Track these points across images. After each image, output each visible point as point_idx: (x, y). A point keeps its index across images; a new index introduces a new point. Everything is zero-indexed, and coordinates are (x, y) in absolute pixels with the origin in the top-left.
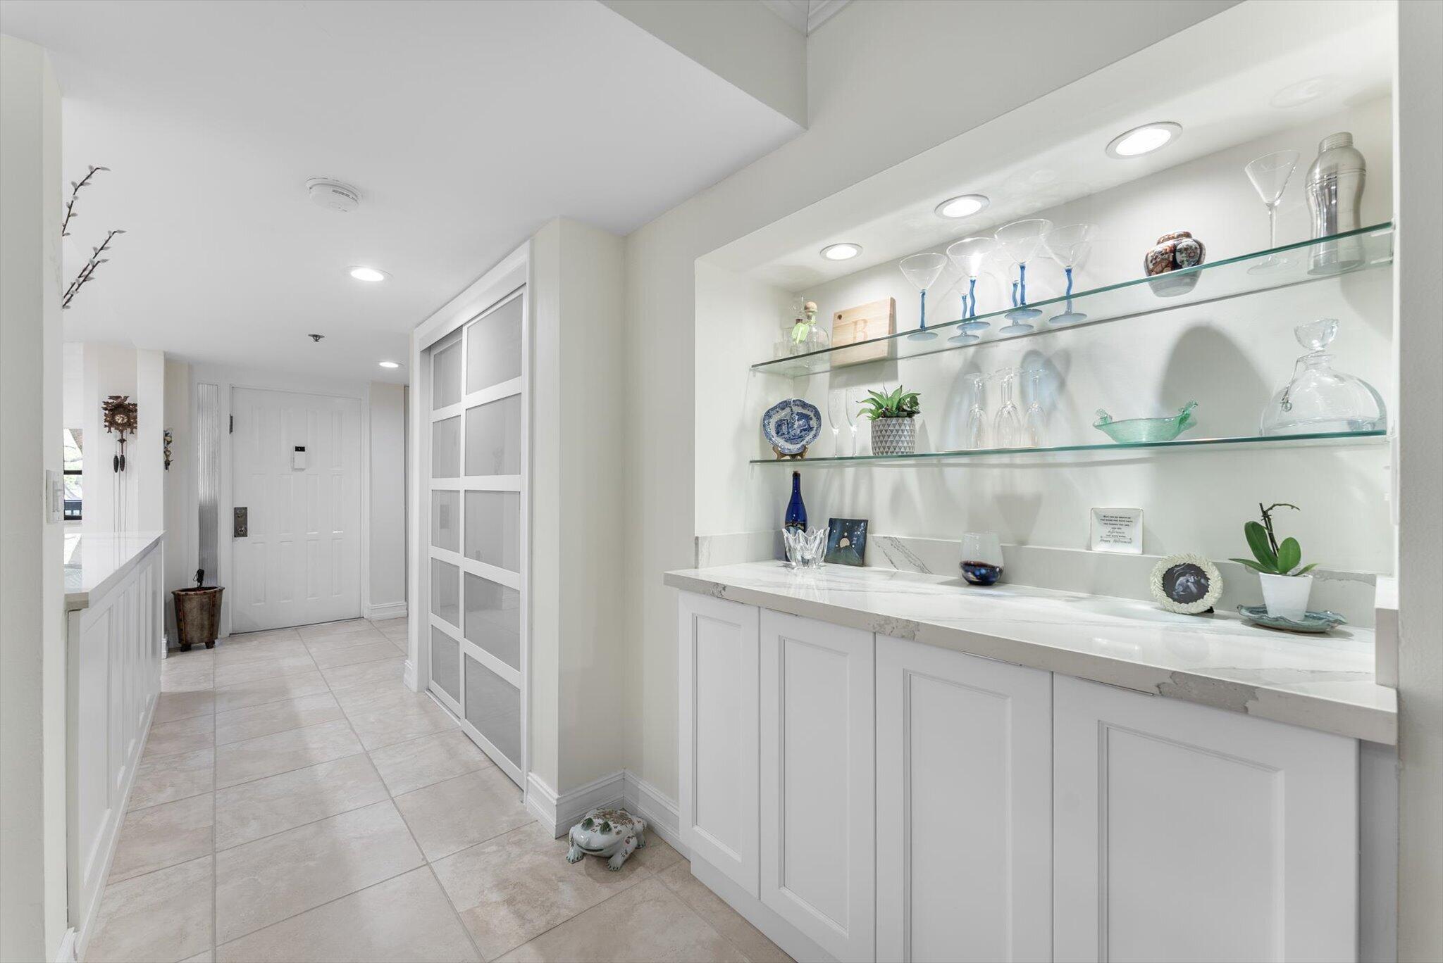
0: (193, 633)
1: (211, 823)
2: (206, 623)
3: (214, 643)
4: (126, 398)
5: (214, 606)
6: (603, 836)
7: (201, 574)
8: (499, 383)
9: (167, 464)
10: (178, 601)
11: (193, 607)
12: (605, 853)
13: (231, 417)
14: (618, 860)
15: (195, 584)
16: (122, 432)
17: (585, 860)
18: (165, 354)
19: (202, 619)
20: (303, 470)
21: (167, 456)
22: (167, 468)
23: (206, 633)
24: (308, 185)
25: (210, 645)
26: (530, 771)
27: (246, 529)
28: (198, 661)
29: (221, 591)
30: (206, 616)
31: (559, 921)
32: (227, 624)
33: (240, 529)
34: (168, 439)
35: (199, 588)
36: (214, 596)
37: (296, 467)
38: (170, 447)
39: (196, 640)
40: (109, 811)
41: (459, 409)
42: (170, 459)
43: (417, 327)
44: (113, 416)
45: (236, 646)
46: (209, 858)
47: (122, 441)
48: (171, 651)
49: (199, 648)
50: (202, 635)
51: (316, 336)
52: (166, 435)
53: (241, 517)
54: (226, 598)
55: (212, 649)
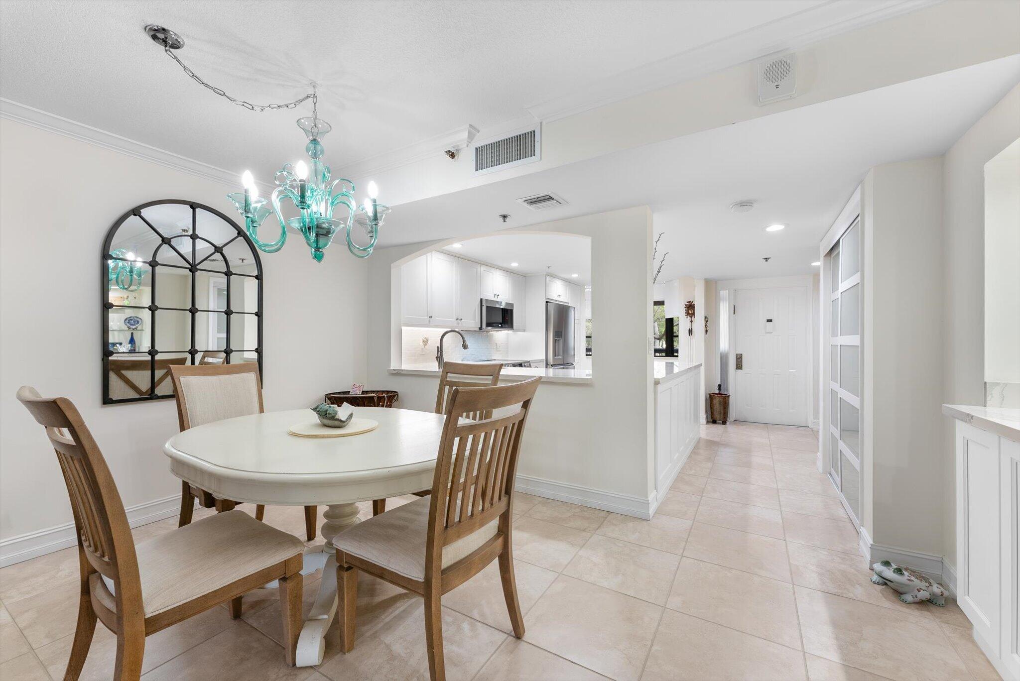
0: (717, 416)
1: (703, 487)
2: (722, 411)
3: (726, 423)
4: (693, 301)
5: (725, 403)
6: (894, 574)
7: (720, 386)
8: (850, 277)
9: (706, 331)
10: (711, 398)
11: (716, 401)
12: (900, 590)
13: (734, 306)
14: (909, 598)
15: (717, 391)
16: (691, 318)
17: (884, 587)
18: (705, 279)
19: (720, 409)
20: (772, 332)
21: (706, 328)
22: (706, 334)
23: (722, 417)
24: (731, 206)
25: (724, 423)
26: (863, 526)
27: (742, 365)
28: (718, 428)
29: (729, 396)
30: (722, 407)
31: (845, 595)
32: (733, 414)
33: (739, 366)
34: (707, 320)
35: (719, 394)
36: (726, 399)
37: (767, 331)
38: (708, 324)
39: (718, 419)
40: (670, 464)
41: (838, 295)
42: (708, 329)
43: (821, 241)
44: (688, 310)
45: (735, 426)
46: (700, 497)
47: (692, 321)
48: (708, 422)
49: (719, 423)
50: (720, 417)
51: (766, 258)
52: (706, 318)
53: (739, 359)
54: (732, 400)
55: (724, 426)
